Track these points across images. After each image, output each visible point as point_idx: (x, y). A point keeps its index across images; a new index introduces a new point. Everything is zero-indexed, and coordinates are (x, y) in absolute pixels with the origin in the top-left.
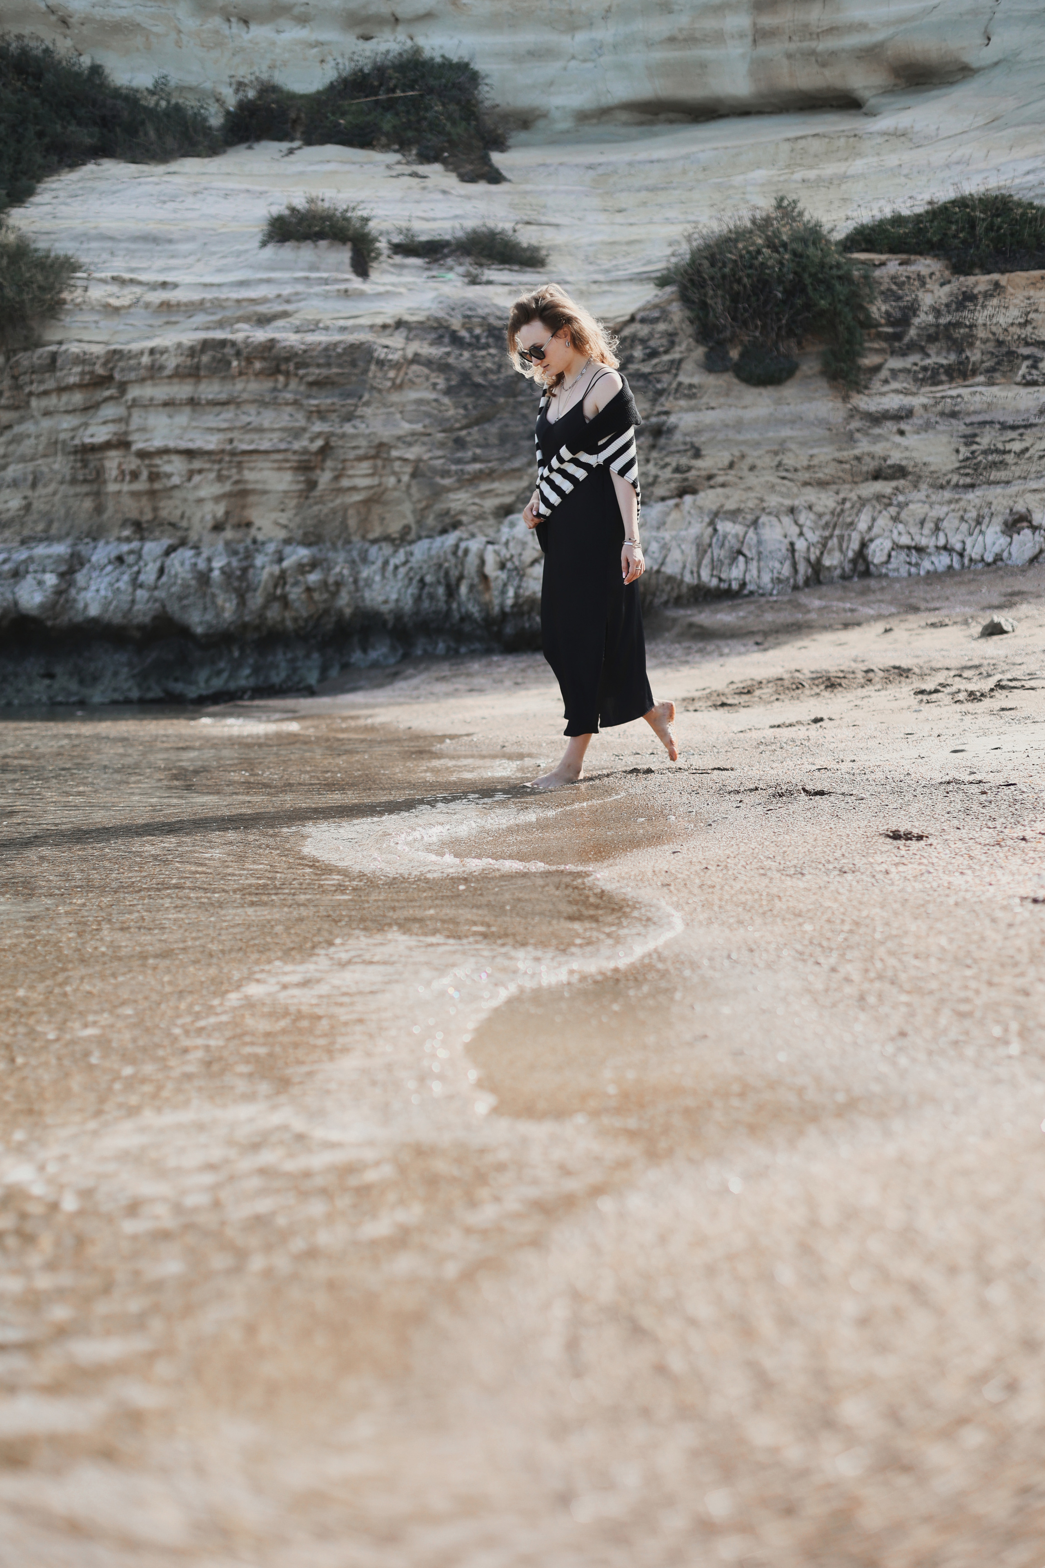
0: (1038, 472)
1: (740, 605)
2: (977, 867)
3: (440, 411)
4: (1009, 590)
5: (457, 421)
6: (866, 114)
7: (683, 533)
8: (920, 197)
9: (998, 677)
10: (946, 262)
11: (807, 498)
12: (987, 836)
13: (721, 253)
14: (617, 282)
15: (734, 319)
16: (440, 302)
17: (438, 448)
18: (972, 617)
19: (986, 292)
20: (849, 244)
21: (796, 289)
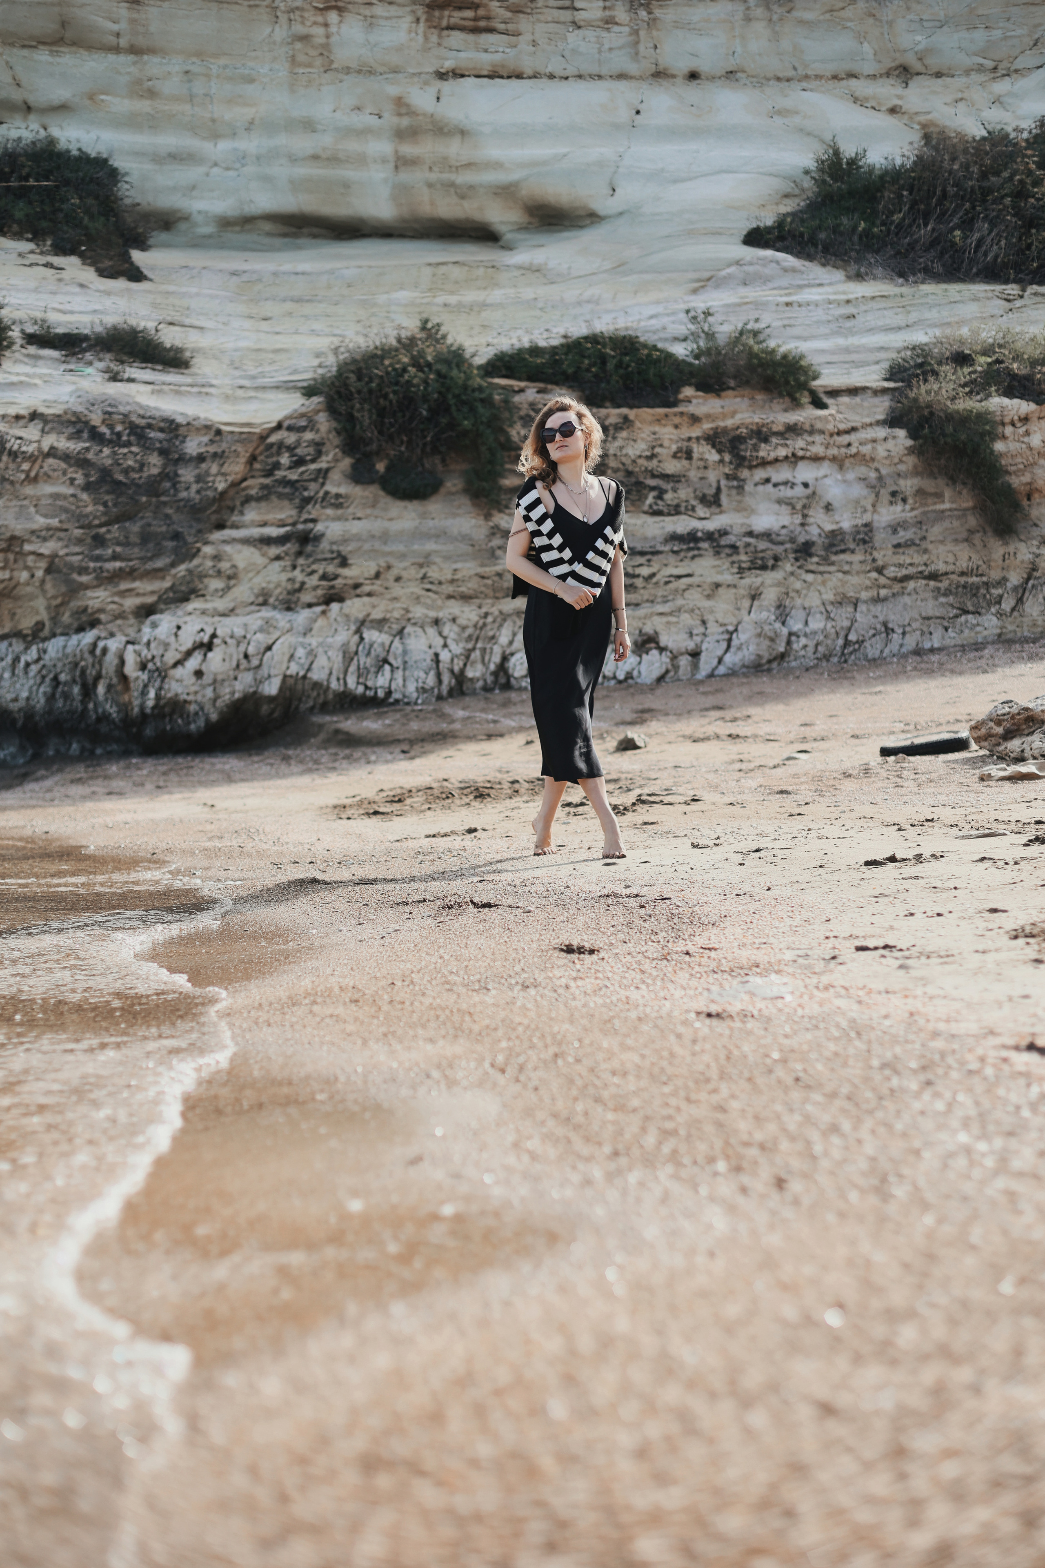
0: (665, 597)
1: (386, 712)
2: (649, 981)
3: (78, 507)
4: (640, 707)
5: (95, 517)
6: (503, 247)
7: (330, 640)
8: (555, 330)
9: (638, 791)
10: (580, 394)
11: (451, 611)
12: (653, 950)
13: (367, 368)
14: (264, 388)
15: (381, 432)
16: (79, 397)
17: (75, 545)
18: (607, 732)
19: (616, 424)
20: (490, 369)
21: (440, 408)
